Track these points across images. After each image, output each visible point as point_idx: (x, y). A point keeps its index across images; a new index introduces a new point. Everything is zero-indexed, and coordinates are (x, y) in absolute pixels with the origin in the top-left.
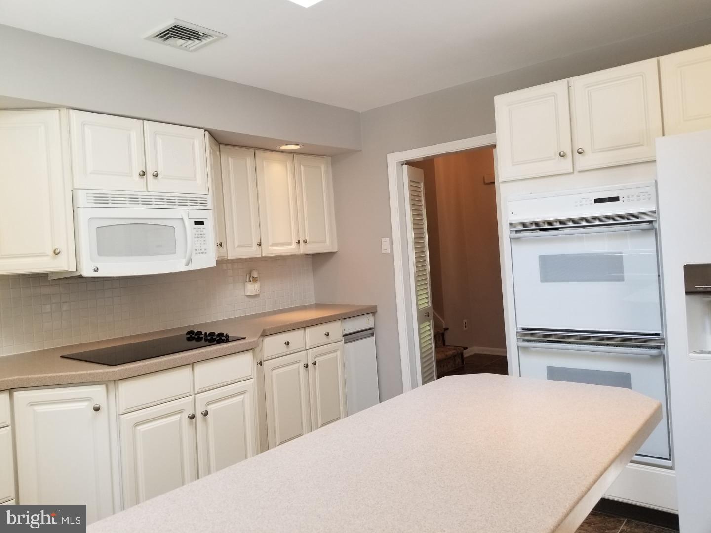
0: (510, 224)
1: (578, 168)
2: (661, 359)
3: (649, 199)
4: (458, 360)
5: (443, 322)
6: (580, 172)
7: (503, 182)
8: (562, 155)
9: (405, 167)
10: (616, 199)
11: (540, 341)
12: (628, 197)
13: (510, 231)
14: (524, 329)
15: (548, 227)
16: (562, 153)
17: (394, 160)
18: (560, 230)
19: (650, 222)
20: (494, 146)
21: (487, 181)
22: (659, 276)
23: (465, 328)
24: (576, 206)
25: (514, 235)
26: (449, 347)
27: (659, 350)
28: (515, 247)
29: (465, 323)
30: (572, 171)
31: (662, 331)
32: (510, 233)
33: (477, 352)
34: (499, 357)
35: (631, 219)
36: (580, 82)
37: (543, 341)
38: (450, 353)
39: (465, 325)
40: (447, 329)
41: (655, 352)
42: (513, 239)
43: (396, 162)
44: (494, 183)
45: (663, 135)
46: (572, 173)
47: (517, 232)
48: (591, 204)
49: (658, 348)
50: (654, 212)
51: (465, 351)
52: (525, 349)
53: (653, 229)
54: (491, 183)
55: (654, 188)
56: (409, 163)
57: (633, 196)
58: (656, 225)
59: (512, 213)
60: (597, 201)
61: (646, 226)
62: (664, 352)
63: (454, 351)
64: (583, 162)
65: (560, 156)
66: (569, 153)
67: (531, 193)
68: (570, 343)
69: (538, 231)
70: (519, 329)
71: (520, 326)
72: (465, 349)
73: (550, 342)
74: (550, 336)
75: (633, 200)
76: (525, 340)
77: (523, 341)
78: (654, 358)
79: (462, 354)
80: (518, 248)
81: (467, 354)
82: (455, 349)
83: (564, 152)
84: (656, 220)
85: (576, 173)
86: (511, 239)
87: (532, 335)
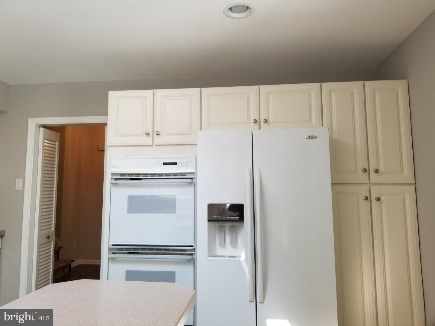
0: (112, 174)
1: (155, 143)
2: (193, 261)
3: (192, 165)
4: (67, 270)
5: (59, 242)
6: (156, 145)
7: (109, 146)
8: (148, 134)
9: (42, 129)
10: (175, 164)
11: (123, 253)
12: (181, 163)
13: (111, 179)
14: (113, 245)
15: (136, 178)
16: (147, 133)
17: (33, 123)
18: (142, 180)
19: (191, 179)
20: (106, 124)
21: (100, 149)
22: (194, 210)
23: (74, 247)
24: (153, 166)
25: (114, 181)
26: (61, 261)
27: (192, 256)
28: (113, 189)
29: (75, 243)
30: (152, 145)
31: (194, 244)
32: (111, 180)
33: (81, 263)
34: (95, 265)
35: (182, 176)
36: (160, 93)
37: (125, 253)
38: (62, 265)
39: (74, 245)
40: (61, 248)
41: (189, 257)
42: (112, 184)
43: (35, 124)
44: (104, 151)
45: (201, 130)
46: (152, 146)
47: (116, 179)
48: (161, 166)
49: (191, 254)
50: (194, 173)
51: (72, 263)
52: (113, 259)
53: (193, 183)
54: (102, 151)
55: (195, 159)
56: (45, 127)
57: (184, 163)
58: (194, 180)
59: (114, 167)
60: (165, 164)
61: (189, 181)
62: (195, 257)
63: (64, 264)
64: (158, 140)
65: (146, 134)
66: (151, 133)
67: (127, 155)
68: (141, 254)
69: (129, 180)
70: (110, 245)
71: (111, 244)
72: (73, 261)
73: (129, 254)
74: (130, 249)
75: (184, 165)
76: (113, 253)
77: (112, 254)
78: (189, 261)
79: (70, 265)
80: (115, 190)
81: (73, 265)
82: (66, 262)
83: (148, 133)
84: (194, 178)
85: (154, 146)
86: (111, 184)
87: (119, 249)
